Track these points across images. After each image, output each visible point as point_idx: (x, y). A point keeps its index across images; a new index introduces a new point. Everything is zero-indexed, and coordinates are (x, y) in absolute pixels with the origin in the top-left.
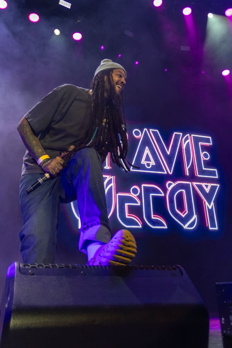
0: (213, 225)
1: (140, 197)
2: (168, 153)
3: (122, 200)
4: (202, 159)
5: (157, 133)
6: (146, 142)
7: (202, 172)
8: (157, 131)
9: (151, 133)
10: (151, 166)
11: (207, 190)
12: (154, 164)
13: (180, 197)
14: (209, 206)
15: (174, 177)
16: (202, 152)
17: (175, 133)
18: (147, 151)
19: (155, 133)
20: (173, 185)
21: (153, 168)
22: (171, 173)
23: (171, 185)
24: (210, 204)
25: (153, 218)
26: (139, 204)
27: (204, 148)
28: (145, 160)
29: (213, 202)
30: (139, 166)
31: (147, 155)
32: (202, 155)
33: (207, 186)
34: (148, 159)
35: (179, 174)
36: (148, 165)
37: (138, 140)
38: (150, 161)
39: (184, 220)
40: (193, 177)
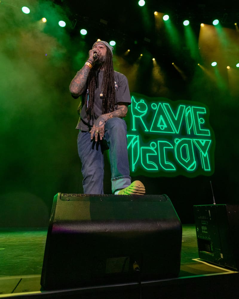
0: (207, 168)
1: (157, 149)
2: (176, 119)
3: (145, 152)
4: (199, 123)
5: (168, 106)
6: (161, 112)
7: (199, 132)
8: (168, 104)
9: (164, 106)
10: (164, 129)
11: (203, 144)
12: (166, 127)
13: (184, 149)
14: (205, 155)
15: (180, 136)
16: (199, 118)
17: (180, 106)
18: (161, 118)
19: (166, 106)
20: (180, 141)
21: (165, 130)
22: (178, 133)
23: (177, 141)
24: (205, 153)
25: (166, 163)
26: (156, 154)
27: (201, 116)
28: (160, 124)
29: (207, 152)
30: (155, 128)
31: (162, 121)
32: (199, 120)
33: (203, 141)
34: (162, 123)
35: (183, 133)
36: (162, 127)
37: (155, 111)
38: (164, 125)
39: (188, 165)
40: (193, 136)
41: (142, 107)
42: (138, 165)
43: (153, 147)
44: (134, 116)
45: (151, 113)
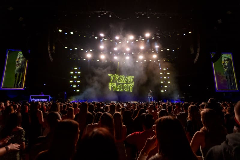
0: (131, 91)
2: (125, 79)
3: (117, 87)
5: (124, 76)
6: (122, 78)
7: (131, 82)
11: (131, 86)
13: (126, 87)
14: (131, 88)
15: (126, 84)
17: (127, 76)
18: (122, 79)
23: (125, 85)
25: (121, 89)
27: (132, 78)
30: (120, 82)
32: (132, 80)
35: (127, 83)
36: (122, 81)
39: (126, 90)
40: (129, 84)
41: (117, 77)
42: (115, 90)
43: (119, 86)
44: (115, 79)
45: (119, 78)
